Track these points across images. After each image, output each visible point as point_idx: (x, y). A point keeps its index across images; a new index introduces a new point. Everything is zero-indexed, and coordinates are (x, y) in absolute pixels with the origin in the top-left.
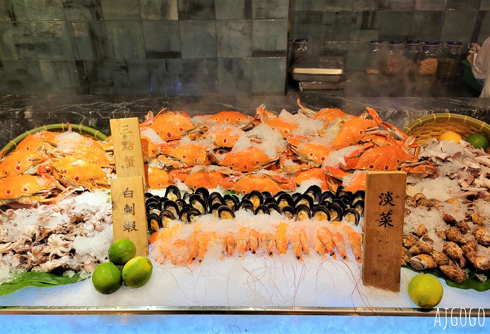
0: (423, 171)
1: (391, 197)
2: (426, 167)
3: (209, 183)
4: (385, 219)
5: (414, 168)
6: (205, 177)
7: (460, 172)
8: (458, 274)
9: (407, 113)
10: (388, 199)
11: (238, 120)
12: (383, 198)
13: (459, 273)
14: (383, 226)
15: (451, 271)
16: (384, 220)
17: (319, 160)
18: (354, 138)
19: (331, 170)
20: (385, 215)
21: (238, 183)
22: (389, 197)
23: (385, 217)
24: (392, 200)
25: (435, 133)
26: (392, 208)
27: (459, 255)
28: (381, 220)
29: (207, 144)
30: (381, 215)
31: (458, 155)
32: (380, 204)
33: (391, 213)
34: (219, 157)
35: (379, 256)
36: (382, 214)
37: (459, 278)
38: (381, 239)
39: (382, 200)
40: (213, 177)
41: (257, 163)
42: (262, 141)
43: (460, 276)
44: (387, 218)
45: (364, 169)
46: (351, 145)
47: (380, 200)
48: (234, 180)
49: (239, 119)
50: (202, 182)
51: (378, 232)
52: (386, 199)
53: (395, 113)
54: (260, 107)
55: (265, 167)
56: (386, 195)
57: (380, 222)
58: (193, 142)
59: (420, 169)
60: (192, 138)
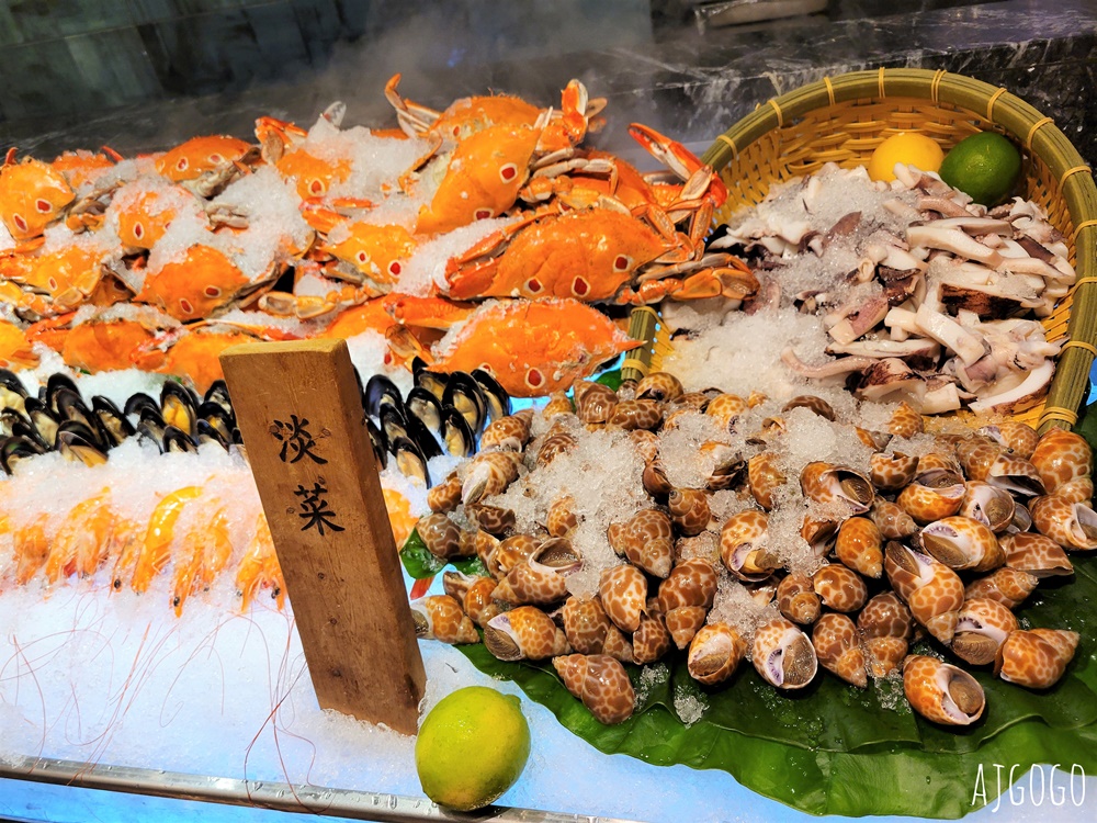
0: (713, 289)
1: (308, 436)
2: (723, 276)
3: (110, 356)
4: (313, 506)
5: (688, 282)
6: (98, 339)
7: (843, 287)
8: (597, 693)
9: (774, 81)
10: (301, 441)
11: (210, 160)
12: (287, 438)
13: (602, 690)
14: (314, 529)
15: (578, 680)
16: (311, 510)
17: (384, 272)
18: (484, 194)
19: (400, 305)
20: (310, 495)
21: (172, 353)
22: (301, 436)
23: (310, 501)
24: (311, 443)
25: (861, 141)
26: (320, 470)
27: (628, 619)
28: (304, 511)
29: (107, 242)
30: (297, 493)
31: (849, 223)
32: (283, 456)
33: (322, 487)
34: (134, 278)
35: (333, 622)
36: (298, 490)
37: (600, 707)
38: (322, 570)
39: (286, 443)
40: (117, 339)
41: (213, 292)
42: (245, 221)
43: (602, 701)
44: (318, 505)
45: (515, 293)
46: (482, 215)
47: (279, 445)
48: (163, 347)
49: (215, 158)
50: (94, 353)
51: (305, 547)
52: (297, 442)
53: (734, 86)
54: (329, 110)
55: (244, 303)
56: (289, 426)
57: (303, 516)
58: (76, 238)
59: (704, 285)
60: (78, 227)
